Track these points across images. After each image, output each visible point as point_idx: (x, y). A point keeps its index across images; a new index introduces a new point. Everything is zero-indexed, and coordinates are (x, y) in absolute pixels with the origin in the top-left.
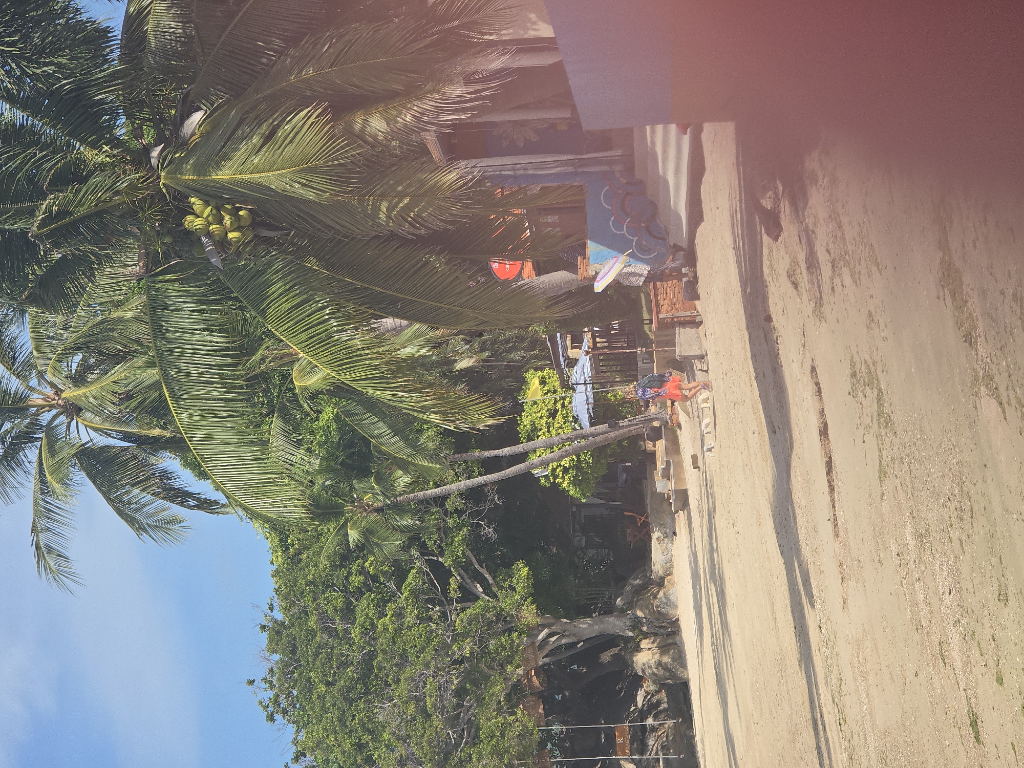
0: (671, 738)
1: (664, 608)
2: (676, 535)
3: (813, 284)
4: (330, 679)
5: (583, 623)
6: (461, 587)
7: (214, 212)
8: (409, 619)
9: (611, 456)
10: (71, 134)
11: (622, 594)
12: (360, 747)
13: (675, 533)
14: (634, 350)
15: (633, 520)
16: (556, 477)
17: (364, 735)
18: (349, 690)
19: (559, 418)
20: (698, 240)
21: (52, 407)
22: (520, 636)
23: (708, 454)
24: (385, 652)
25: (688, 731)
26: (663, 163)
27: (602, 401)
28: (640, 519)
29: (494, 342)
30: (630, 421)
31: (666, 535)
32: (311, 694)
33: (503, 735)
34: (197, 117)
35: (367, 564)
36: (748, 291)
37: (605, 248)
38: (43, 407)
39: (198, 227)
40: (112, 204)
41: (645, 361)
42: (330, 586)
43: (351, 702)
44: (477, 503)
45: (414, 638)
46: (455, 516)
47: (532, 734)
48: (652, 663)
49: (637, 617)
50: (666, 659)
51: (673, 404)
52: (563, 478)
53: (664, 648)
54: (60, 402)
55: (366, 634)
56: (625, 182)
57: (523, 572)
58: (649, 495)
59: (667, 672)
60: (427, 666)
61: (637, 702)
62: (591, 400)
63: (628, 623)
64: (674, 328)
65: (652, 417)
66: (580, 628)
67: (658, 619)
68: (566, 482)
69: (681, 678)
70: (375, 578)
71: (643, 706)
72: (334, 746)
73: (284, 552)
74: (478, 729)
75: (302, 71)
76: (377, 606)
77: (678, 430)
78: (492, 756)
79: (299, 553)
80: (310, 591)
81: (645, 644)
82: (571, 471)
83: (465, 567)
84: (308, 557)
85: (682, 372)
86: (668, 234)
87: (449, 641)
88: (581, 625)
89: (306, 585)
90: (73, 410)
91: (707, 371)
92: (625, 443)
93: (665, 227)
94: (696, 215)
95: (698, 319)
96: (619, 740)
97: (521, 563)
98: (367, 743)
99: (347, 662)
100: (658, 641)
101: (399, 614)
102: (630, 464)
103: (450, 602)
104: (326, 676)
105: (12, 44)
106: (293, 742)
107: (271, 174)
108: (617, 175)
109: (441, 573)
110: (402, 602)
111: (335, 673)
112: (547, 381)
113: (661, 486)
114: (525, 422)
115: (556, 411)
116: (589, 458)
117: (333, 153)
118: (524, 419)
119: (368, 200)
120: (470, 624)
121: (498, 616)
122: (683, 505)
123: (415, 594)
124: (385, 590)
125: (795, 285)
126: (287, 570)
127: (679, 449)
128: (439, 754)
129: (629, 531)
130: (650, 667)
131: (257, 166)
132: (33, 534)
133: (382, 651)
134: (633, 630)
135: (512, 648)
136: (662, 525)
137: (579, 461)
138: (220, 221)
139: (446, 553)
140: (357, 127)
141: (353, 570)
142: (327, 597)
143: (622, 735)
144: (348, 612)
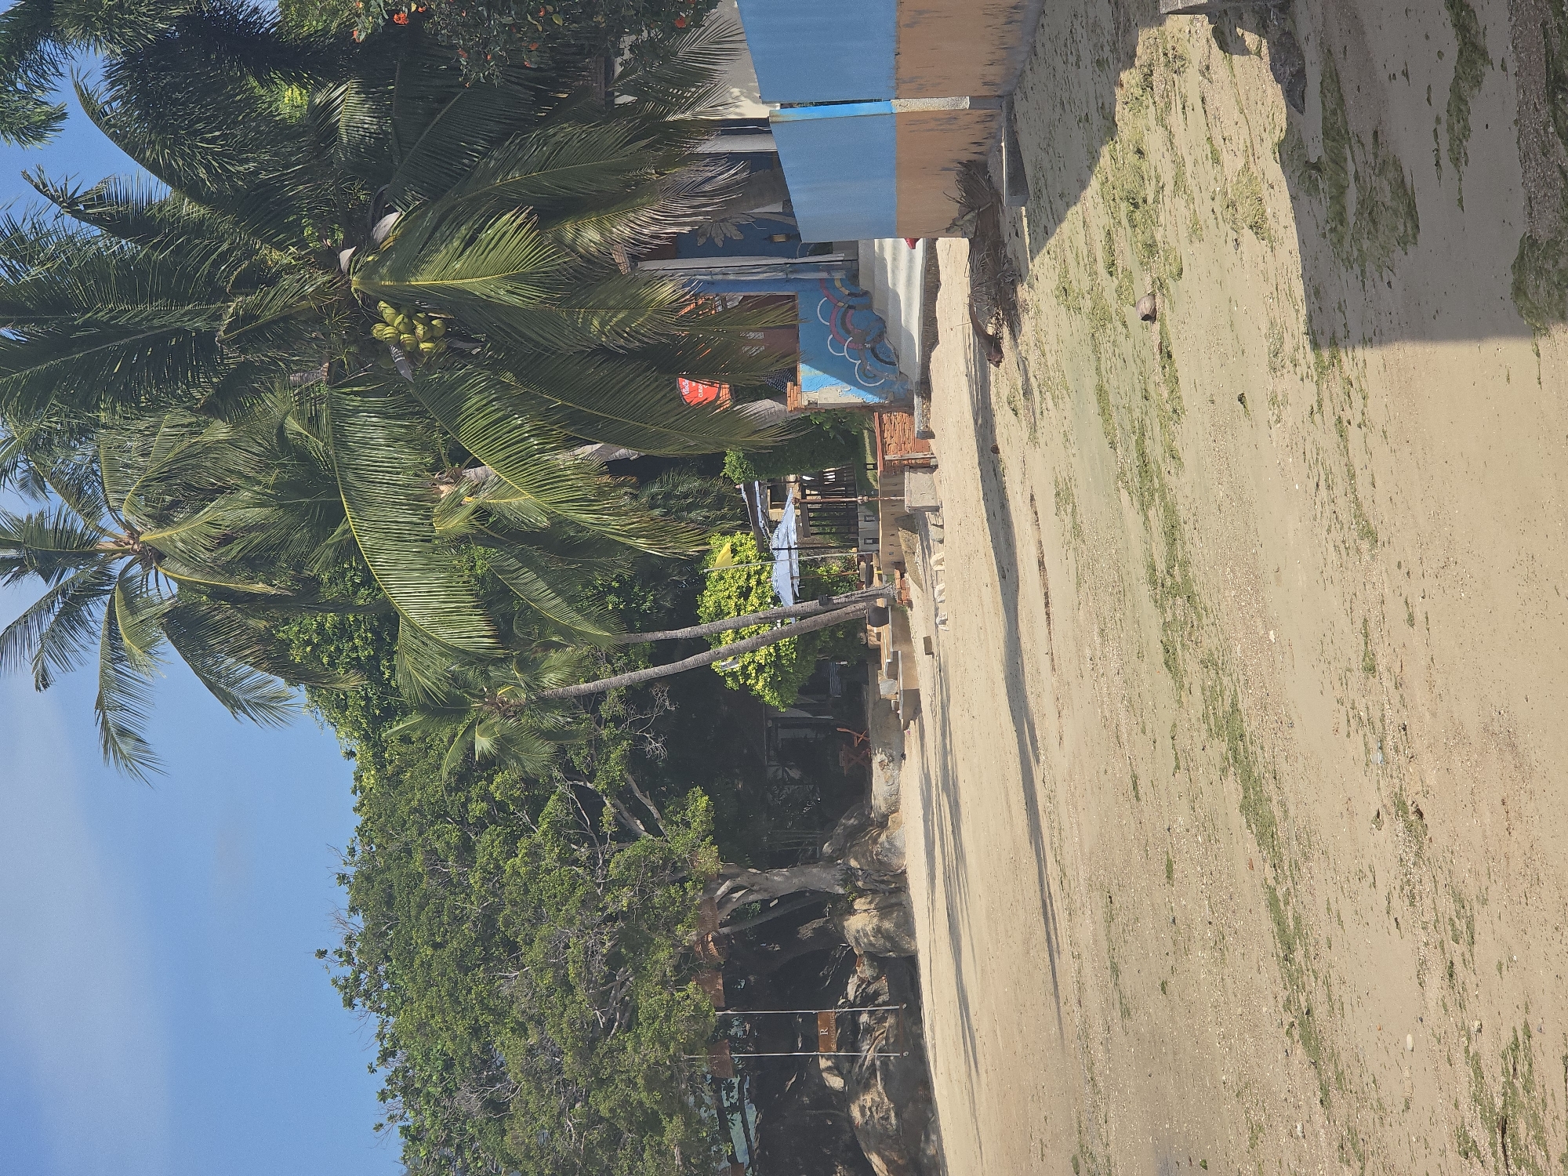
0: (892, 1040)
1: (886, 856)
2: (905, 759)
3: (1029, 410)
4: (438, 940)
5: (777, 875)
6: (618, 820)
7: (406, 320)
8: (549, 860)
9: (820, 651)
10: (256, 233)
11: (831, 837)
12: (476, 1031)
13: (903, 756)
14: (854, 499)
15: (848, 739)
16: (747, 677)
17: (483, 1014)
18: (464, 954)
19: (753, 599)
20: (933, 365)
21: (126, 553)
22: (694, 887)
23: (941, 627)
24: (514, 903)
25: (914, 1028)
26: (893, 272)
27: (811, 577)
28: (858, 738)
29: (668, 496)
30: (846, 597)
31: (892, 759)
32: (412, 961)
33: (668, 1018)
34: (391, 219)
35: (492, 788)
36: (980, 422)
37: (821, 373)
38: (114, 552)
39: (388, 336)
40: (298, 309)
41: (867, 519)
42: (442, 816)
43: (466, 970)
44: (641, 709)
45: (554, 886)
46: (612, 725)
47: (707, 1016)
48: (869, 929)
49: (851, 868)
50: (887, 925)
51: (902, 576)
52: (757, 677)
53: (884, 911)
54: (136, 547)
55: (490, 880)
56: (847, 292)
57: (700, 802)
58: (871, 705)
59: (889, 942)
60: (570, 921)
61: (847, 994)
62: (796, 573)
63: (838, 876)
64: (903, 473)
65: (875, 592)
66: (773, 881)
67: (879, 871)
68: (761, 684)
69: (905, 951)
70: (501, 806)
71: (856, 997)
72: (441, 1029)
73: (378, 770)
74: (635, 1010)
75: (508, 174)
76: (505, 842)
77: (909, 610)
78: (653, 1044)
79: (400, 771)
80: (414, 822)
81: (859, 904)
82: (767, 669)
83: (623, 795)
84: (411, 777)
85: (914, 531)
86: (898, 357)
87: (599, 891)
88: (776, 878)
89: (410, 813)
90: (153, 556)
91: (942, 527)
92: (840, 634)
93: (894, 349)
94: (930, 337)
95: (933, 462)
96: (823, 1032)
97: (698, 790)
98: (487, 1025)
99: (463, 916)
100: (877, 900)
101: (534, 854)
102: (845, 663)
103: (602, 839)
104: (434, 935)
105: (213, 140)
106: (378, 1035)
107: (474, 280)
108: (838, 284)
109: (591, 802)
110: (538, 836)
111: (447, 931)
112: (739, 549)
113: (886, 687)
114: (708, 601)
115: (750, 589)
116: (792, 653)
117: (544, 259)
118: (705, 600)
119: (579, 314)
120: (628, 869)
121: (666, 860)
122: (915, 713)
123: (556, 827)
124: (515, 822)
125: (1015, 411)
126: (382, 795)
127: (909, 633)
128: (583, 1039)
129: (842, 754)
130: (866, 935)
131: (459, 273)
132: (98, 711)
133: (510, 902)
134: (844, 886)
135: (683, 901)
136: (886, 746)
137: (778, 657)
138: (412, 330)
139: (598, 774)
140: (569, 236)
141: (473, 795)
142: (438, 830)
143: (827, 1024)
144: (466, 849)
